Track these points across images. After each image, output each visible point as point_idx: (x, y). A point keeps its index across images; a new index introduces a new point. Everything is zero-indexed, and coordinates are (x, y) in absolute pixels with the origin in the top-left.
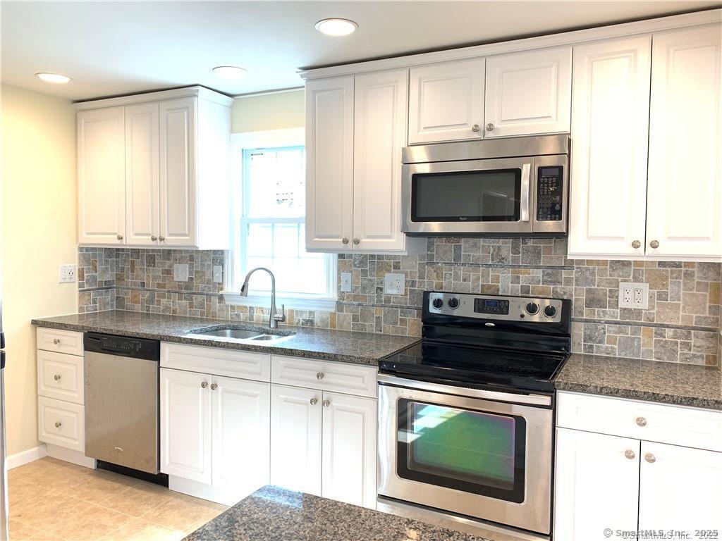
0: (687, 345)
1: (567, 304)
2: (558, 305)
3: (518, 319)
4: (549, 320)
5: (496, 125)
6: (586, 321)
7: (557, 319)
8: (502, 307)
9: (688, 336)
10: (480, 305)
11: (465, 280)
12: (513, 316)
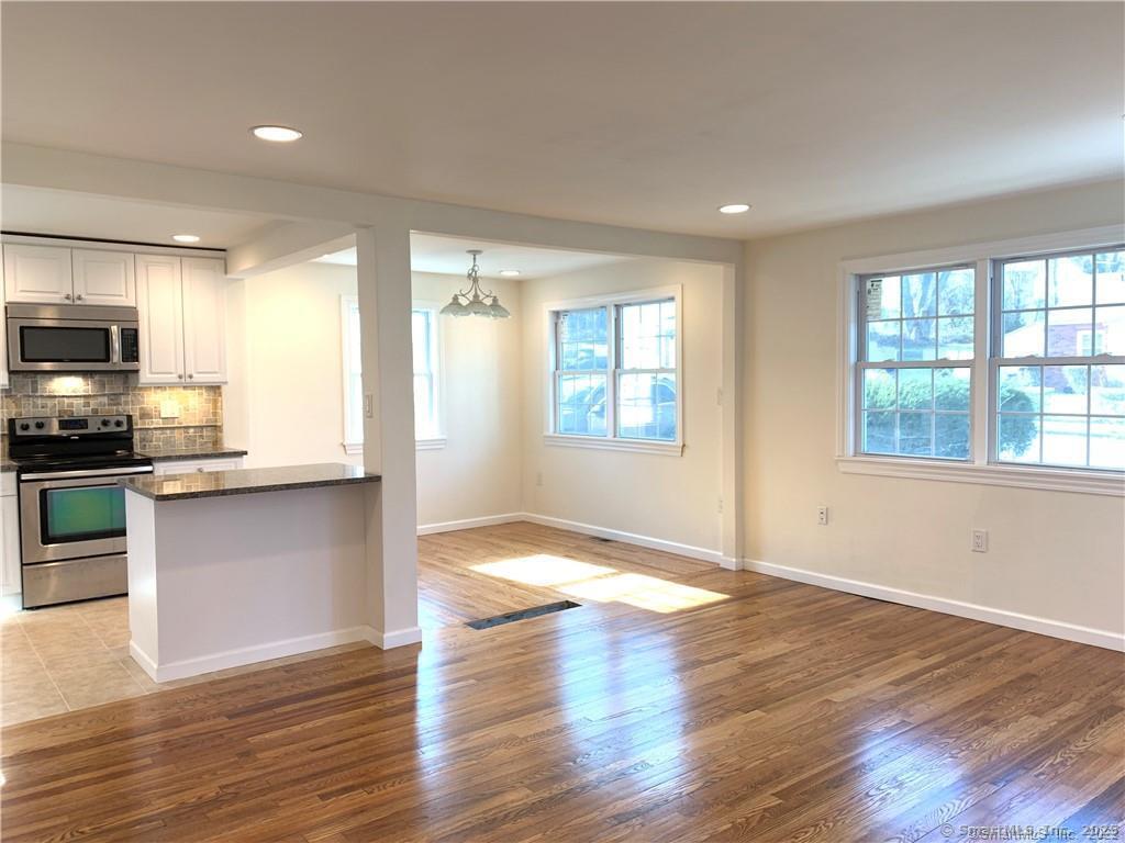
0: (201, 436)
1: (130, 418)
2: (124, 419)
3: (96, 431)
4: (119, 429)
5: (83, 296)
6: (141, 429)
7: (125, 428)
8: (82, 423)
9: (202, 432)
10: (64, 424)
11: (43, 407)
12: (92, 429)
